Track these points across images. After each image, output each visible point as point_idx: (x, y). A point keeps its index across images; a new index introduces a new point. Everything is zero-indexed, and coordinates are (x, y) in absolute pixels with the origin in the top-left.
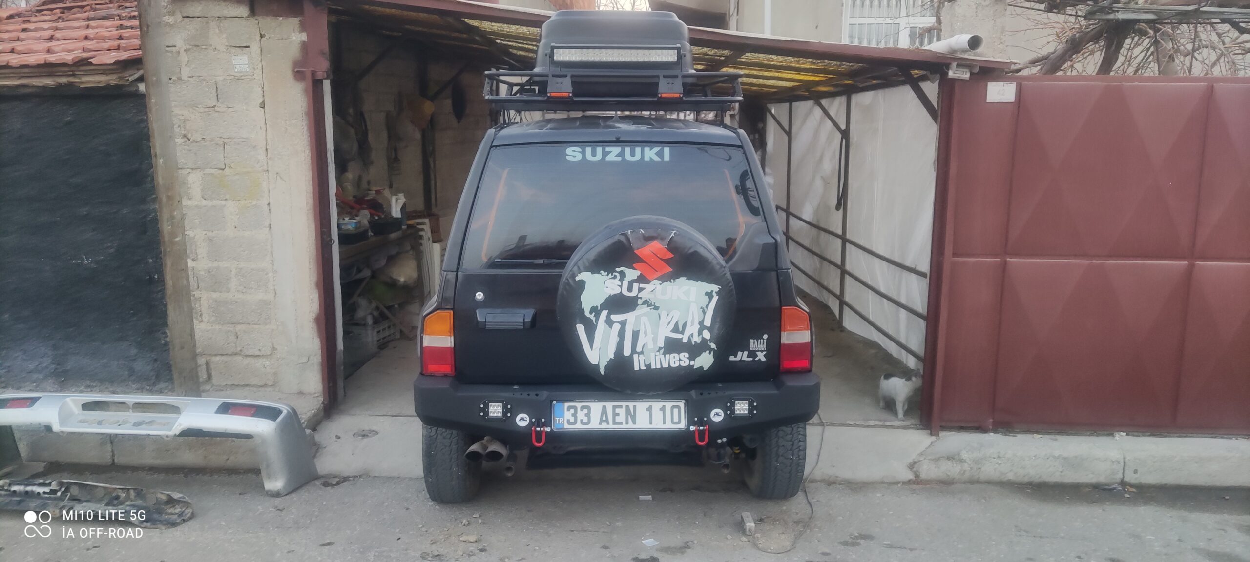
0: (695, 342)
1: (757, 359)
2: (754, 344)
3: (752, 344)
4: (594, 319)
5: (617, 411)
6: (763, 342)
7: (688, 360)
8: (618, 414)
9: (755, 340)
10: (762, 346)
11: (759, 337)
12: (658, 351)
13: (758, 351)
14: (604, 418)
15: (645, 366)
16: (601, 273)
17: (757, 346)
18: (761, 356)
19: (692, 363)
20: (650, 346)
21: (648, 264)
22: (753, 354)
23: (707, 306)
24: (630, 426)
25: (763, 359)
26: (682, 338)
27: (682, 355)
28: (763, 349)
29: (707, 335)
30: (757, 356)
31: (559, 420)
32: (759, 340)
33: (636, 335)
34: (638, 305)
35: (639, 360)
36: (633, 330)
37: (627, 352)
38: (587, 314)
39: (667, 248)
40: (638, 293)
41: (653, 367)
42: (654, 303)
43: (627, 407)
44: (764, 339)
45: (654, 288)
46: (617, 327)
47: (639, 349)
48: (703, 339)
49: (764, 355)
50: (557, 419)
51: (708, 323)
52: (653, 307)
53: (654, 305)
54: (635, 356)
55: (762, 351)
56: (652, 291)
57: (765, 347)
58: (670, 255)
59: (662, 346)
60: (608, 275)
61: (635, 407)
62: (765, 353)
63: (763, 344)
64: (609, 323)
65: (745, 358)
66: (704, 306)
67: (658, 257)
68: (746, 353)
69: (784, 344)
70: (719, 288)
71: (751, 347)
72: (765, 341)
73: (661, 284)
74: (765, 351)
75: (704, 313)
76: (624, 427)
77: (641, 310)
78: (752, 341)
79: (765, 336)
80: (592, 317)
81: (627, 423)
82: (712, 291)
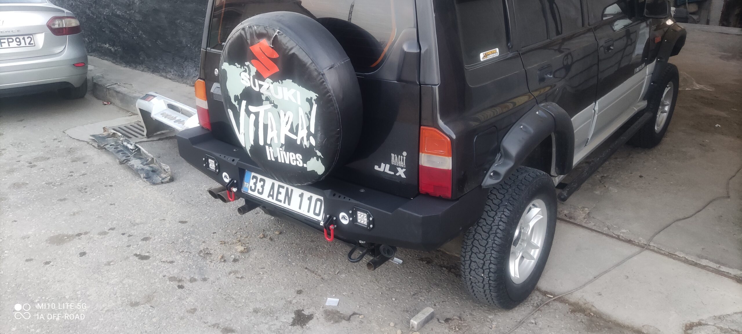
0: (305, 145)
1: (397, 174)
2: (394, 159)
3: (393, 158)
4: (237, 106)
5: (281, 190)
6: (403, 159)
7: (301, 162)
8: (280, 193)
9: (396, 155)
10: (402, 163)
11: (399, 153)
12: (281, 147)
13: (399, 167)
14: (271, 193)
15: (274, 158)
16: (236, 65)
17: (397, 162)
18: (401, 173)
19: (305, 165)
20: (276, 141)
21: (260, 62)
22: (393, 168)
23: (310, 112)
24: (286, 206)
25: (403, 176)
26: (297, 139)
27: (298, 155)
28: (403, 166)
29: (313, 141)
30: (398, 172)
31: (246, 184)
32: (399, 156)
33: (266, 127)
34: (263, 101)
35: (270, 151)
36: (264, 124)
37: (261, 143)
38: (233, 100)
39: (272, 48)
40: (260, 89)
41: (280, 161)
42: (273, 101)
43: (287, 189)
44: (403, 156)
45: (268, 86)
46: (253, 117)
47: (269, 142)
48: (311, 145)
49: (404, 172)
50: (246, 183)
51: (312, 130)
52: (273, 105)
53: (273, 103)
54: (267, 147)
55: (402, 168)
56: (268, 89)
57: (404, 164)
58: (276, 55)
59: (284, 143)
60: (241, 68)
61: (292, 190)
62: (404, 170)
63: (403, 161)
64: (248, 113)
65: (387, 171)
66: (308, 113)
67: (265, 55)
68: (388, 166)
69: (422, 166)
70: (316, 96)
71: (392, 161)
72: (404, 158)
73: (272, 83)
74: (404, 168)
75: (309, 119)
76: (282, 204)
77: (267, 106)
78: (393, 155)
79: (405, 154)
80: (236, 104)
81: (284, 203)
82: (311, 98)
